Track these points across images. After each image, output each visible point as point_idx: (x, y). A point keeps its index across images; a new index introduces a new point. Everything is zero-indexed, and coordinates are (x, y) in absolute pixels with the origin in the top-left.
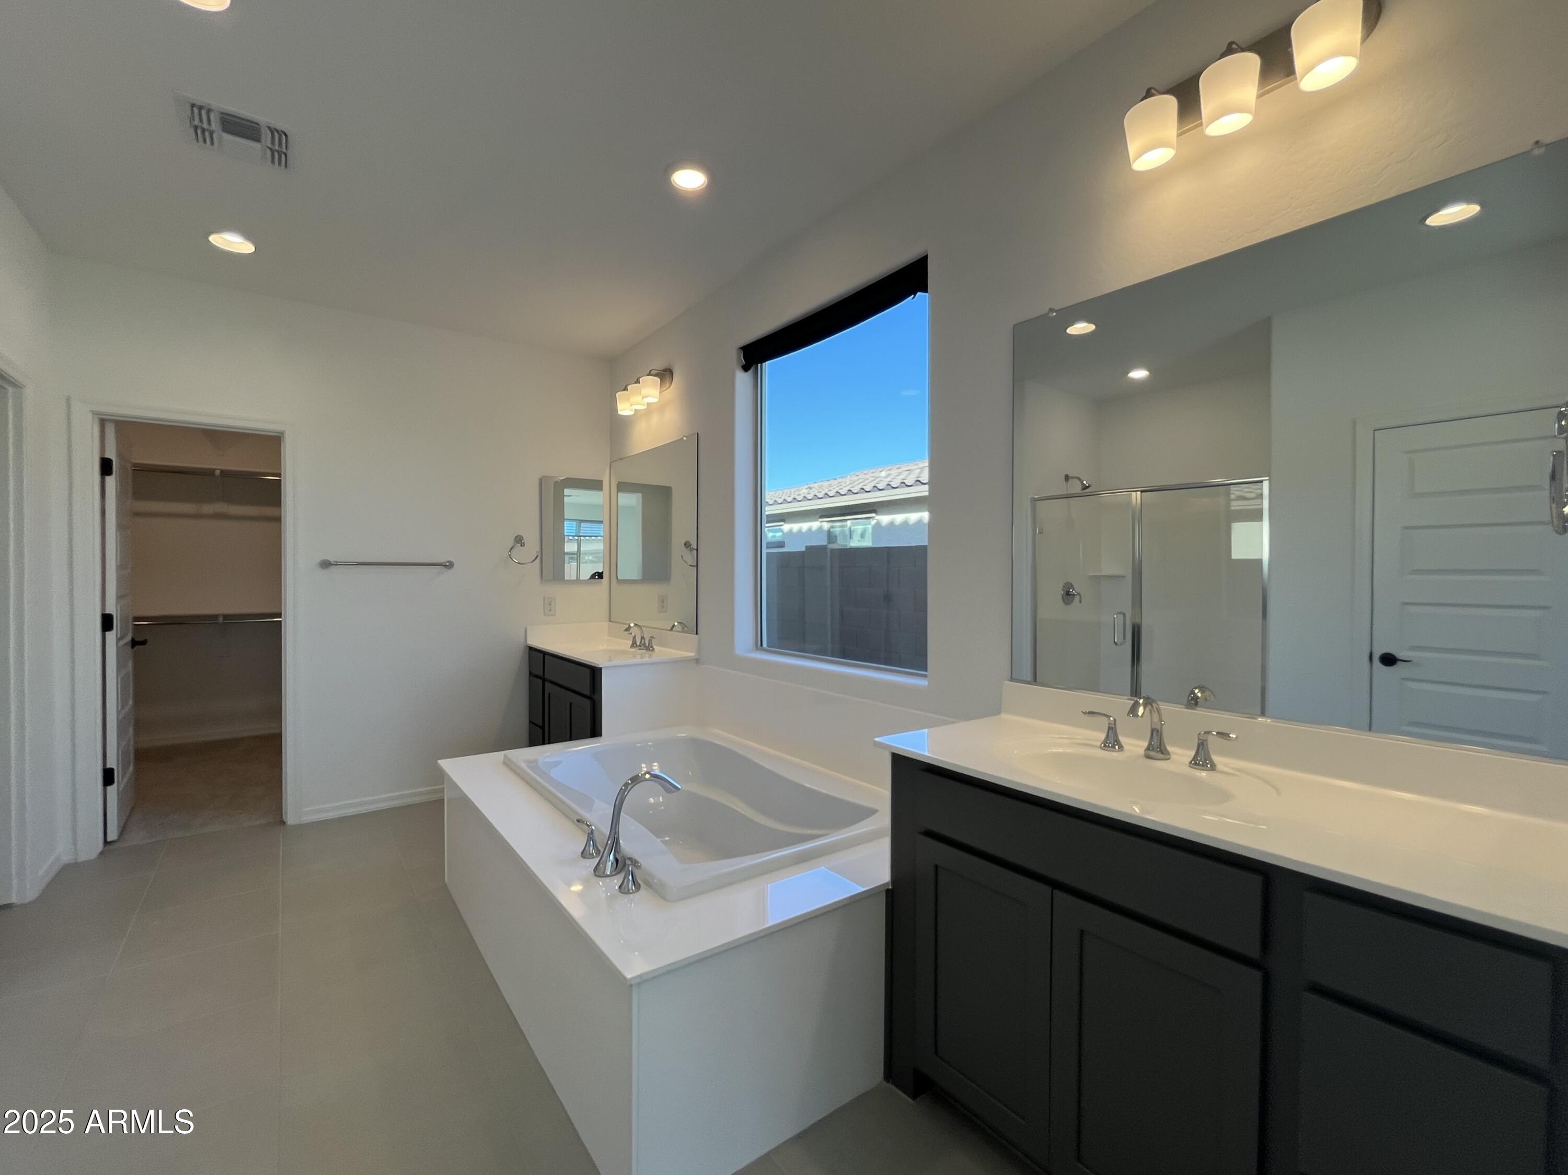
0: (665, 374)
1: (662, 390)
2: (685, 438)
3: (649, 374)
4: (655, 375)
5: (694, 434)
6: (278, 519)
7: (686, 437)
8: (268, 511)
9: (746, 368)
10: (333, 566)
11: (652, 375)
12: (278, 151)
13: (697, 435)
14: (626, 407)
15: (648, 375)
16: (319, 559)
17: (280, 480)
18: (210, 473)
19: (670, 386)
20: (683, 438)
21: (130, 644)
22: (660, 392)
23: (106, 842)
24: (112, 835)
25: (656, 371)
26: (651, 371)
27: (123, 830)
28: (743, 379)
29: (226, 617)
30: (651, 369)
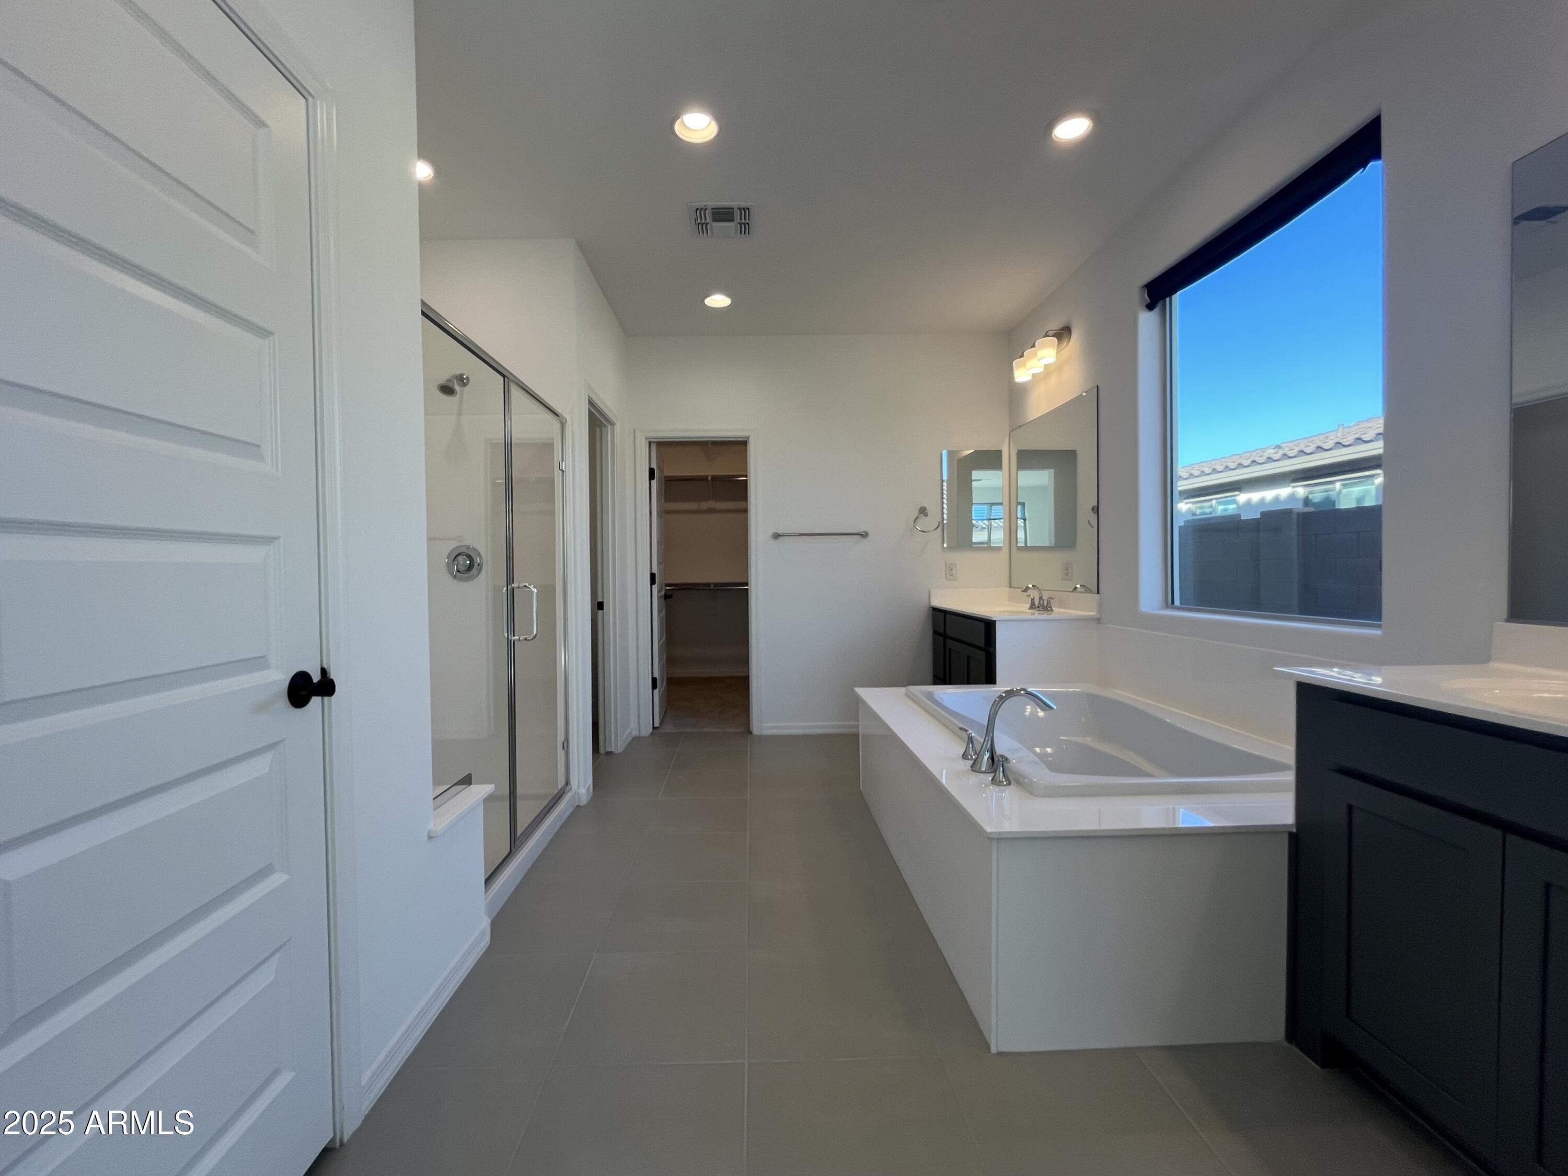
0: (1063, 333)
1: (1059, 350)
2: (1084, 394)
3: (1046, 335)
4: (1053, 336)
5: (1094, 387)
6: (745, 511)
7: (1085, 392)
8: (740, 505)
9: (1150, 307)
10: (781, 537)
11: (1049, 336)
12: (744, 223)
13: (1096, 387)
14: (1022, 374)
15: (1044, 337)
16: (771, 532)
17: (747, 480)
18: (704, 479)
19: (1068, 344)
20: (1081, 394)
21: (664, 597)
22: (1057, 353)
23: (654, 728)
24: (657, 724)
25: (1055, 331)
26: (1047, 332)
27: (662, 722)
28: (1147, 321)
29: (716, 585)
30: (1048, 330)
